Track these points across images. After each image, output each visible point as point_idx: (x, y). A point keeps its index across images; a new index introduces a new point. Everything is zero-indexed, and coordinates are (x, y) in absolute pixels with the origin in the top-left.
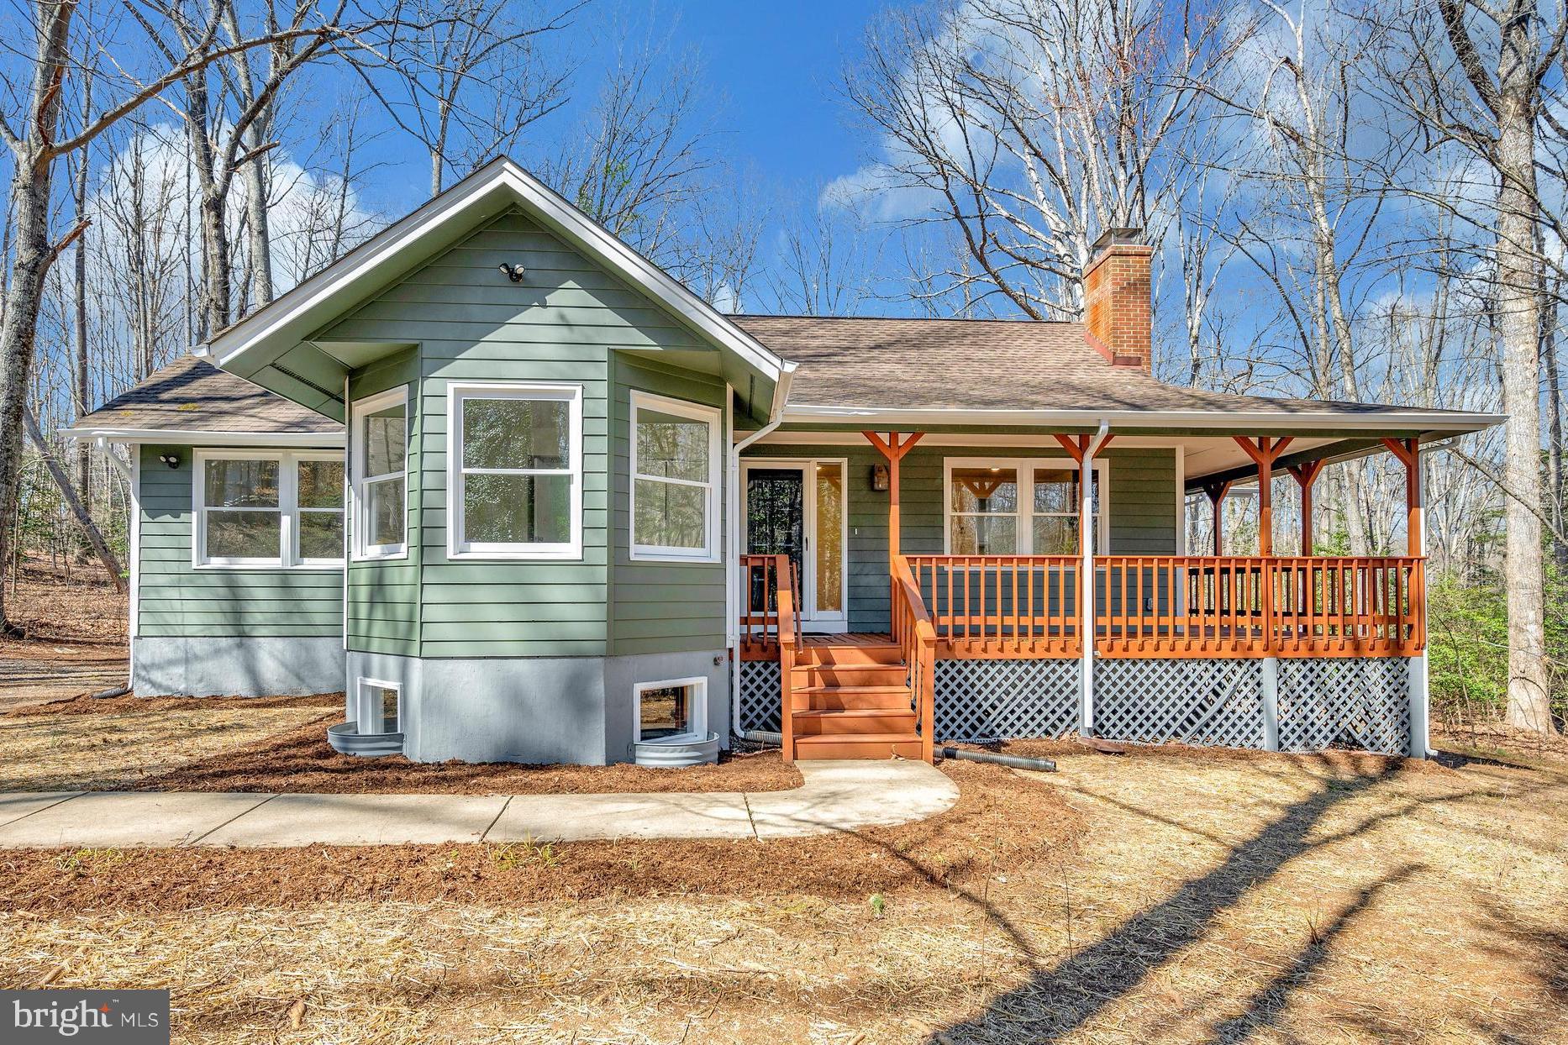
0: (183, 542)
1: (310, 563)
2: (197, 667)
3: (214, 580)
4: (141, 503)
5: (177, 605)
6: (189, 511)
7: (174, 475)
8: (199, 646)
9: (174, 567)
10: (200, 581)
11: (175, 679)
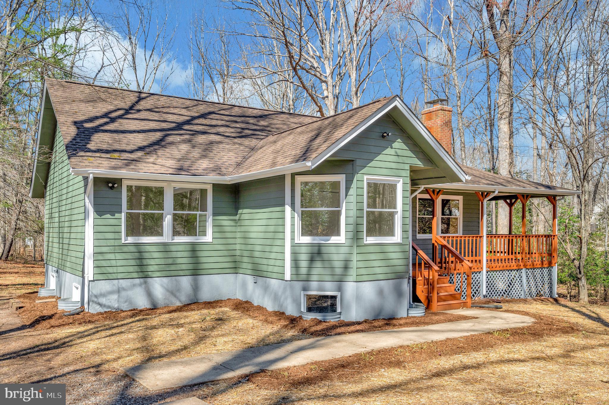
0: (117, 229)
1: (179, 239)
2: (123, 294)
3: (132, 249)
4: (94, 208)
5: (114, 263)
6: (121, 212)
7: (111, 193)
8: (124, 283)
9: (112, 242)
10: (125, 249)
11: (112, 302)
